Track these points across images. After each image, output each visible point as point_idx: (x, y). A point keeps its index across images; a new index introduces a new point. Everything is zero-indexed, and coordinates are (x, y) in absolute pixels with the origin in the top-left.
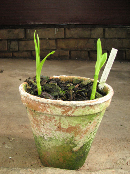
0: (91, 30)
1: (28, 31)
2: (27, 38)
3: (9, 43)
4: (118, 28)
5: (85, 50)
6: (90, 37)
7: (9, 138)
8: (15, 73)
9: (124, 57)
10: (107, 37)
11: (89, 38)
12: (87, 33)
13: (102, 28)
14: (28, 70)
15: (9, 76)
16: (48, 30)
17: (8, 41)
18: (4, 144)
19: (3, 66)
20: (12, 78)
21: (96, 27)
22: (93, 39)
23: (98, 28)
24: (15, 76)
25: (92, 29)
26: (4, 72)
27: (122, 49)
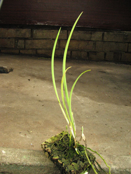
0: (91, 34)
1: (34, 31)
2: (33, 37)
3: (16, 41)
4: (115, 33)
5: (85, 51)
6: (90, 40)
7: (28, 131)
8: (23, 73)
9: (120, 59)
10: (106, 41)
12: (88, 36)
13: (101, 32)
14: (35, 69)
15: (19, 75)
16: (53, 32)
17: (16, 39)
19: (11, 64)
20: (22, 78)
21: (96, 31)
22: (93, 42)
23: (98, 32)
24: (24, 75)
25: (92, 32)
26: (13, 70)
27: (118, 52)
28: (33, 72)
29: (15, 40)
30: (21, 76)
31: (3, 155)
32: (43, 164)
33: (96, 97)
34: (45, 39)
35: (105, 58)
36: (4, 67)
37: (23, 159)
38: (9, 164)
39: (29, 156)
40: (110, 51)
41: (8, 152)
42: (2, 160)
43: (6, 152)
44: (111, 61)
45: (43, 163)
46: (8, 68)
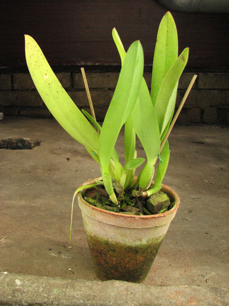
1: (75, 75)
2: (75, 87)
4: (219, 73)
7: (64, 246)
8: (58, 147)
10: (202, 88)
13: (193, 73)
15: (50, 152)
16: (108, 76)
18: (60, 253)
19: (38, 134)
20: (55, 156)
22: (179, 91)
23: (187, 74)
24: (60, 152)
26: (41, 144)
27: (225, 107)
28: (75, 146)
30: (54, 153)
31: (17, 287)
32: (90, 304)
33: (187, 185)
34: (95, 88)
35: (201, 118)
36: (25, 139)
37: (52, 295)
38: (26, 304)
39: (64, 290)
40: (211, 106)
41: (26, 282)
42: (15, 296)
43: (22, 283)
44: (213, 124)
45: (90, 302)
46: (31, 141)
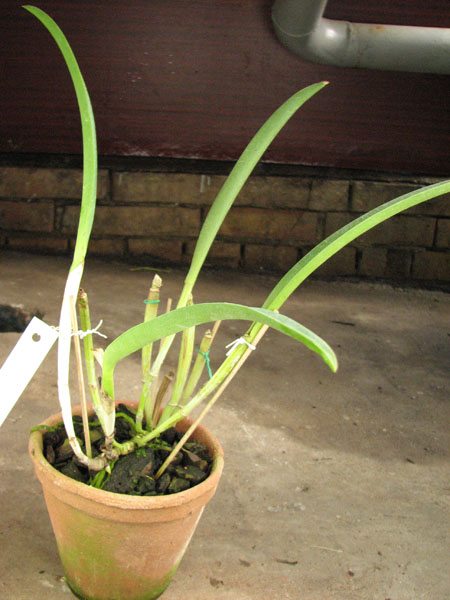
0: (310, 187)
1: (118, 177)
2: (116, 199)
3: (60, 210)
5: (289, 246)
6: (305, 207)
9: (408, 270)
11: (304, 210)
12: (298, 195)
13: (344, 182)
16: (181, 180)
17: (59, 204)
19: (39, 294)
21: (325, 178)
22: (315, 214)
23: (333, 182)
25: (315, 182)
27: (402, 248)
29: (56, 207)
34: (154, 203)
35: (357, 266)
36: (13, 305)
40: (376, 246)
44: (377, 279)
46: (25, 310)
